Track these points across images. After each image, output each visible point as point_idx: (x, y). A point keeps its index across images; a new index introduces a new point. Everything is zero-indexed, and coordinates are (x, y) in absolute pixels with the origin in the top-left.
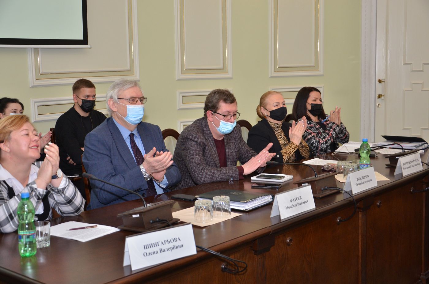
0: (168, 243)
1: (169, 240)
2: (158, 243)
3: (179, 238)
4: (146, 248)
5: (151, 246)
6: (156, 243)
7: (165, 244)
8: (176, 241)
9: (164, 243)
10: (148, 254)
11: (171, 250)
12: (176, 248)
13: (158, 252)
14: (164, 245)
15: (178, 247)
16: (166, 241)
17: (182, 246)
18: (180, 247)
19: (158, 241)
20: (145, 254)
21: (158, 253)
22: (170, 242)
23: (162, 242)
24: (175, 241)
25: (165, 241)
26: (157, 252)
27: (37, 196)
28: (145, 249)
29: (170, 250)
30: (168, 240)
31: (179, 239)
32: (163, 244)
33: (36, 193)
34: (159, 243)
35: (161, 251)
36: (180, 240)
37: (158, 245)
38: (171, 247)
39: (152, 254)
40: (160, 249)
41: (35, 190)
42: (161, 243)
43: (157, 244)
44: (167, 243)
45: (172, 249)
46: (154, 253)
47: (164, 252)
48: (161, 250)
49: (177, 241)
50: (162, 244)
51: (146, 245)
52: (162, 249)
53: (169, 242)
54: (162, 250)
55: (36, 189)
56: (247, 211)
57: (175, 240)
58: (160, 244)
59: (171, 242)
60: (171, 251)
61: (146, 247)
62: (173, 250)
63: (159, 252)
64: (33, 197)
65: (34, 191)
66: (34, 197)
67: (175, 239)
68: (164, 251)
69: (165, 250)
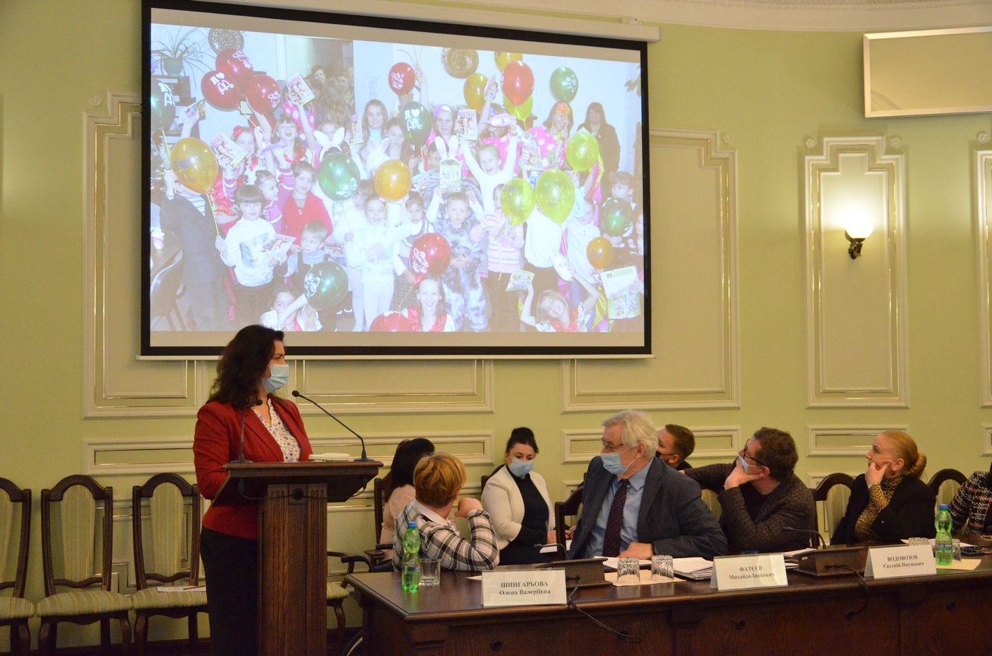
1: (533, 583)
5: (511, 585)
9: (526, 585)
12: (541, 593)
14: (527, 587)
15: (544, 592)
17: (550, 592)
19: (519, 582)
20: (502, 593)
23: (524, 584)
25: (528, 583)
26: (516, 593)
28: (502, 587)
29: (533, 594)
30: (531, 583)
31: (547, 584)
35: (521, 592)
37: (519, 586)
38: (534, 590)
39: (510, 594)
43: (517, 585)
44: (530, 585)
45: (535, 592)
46: (512, 593)
47: (525, 595)
49: (543, 585)
50: (524, 586)
53: (533, 585)
54: (523, 592)
57: (541, 584)
58: (521, 585)
59: (535, 585)
61: (504, 585)
63: (519, 593)
68: (526, 593)
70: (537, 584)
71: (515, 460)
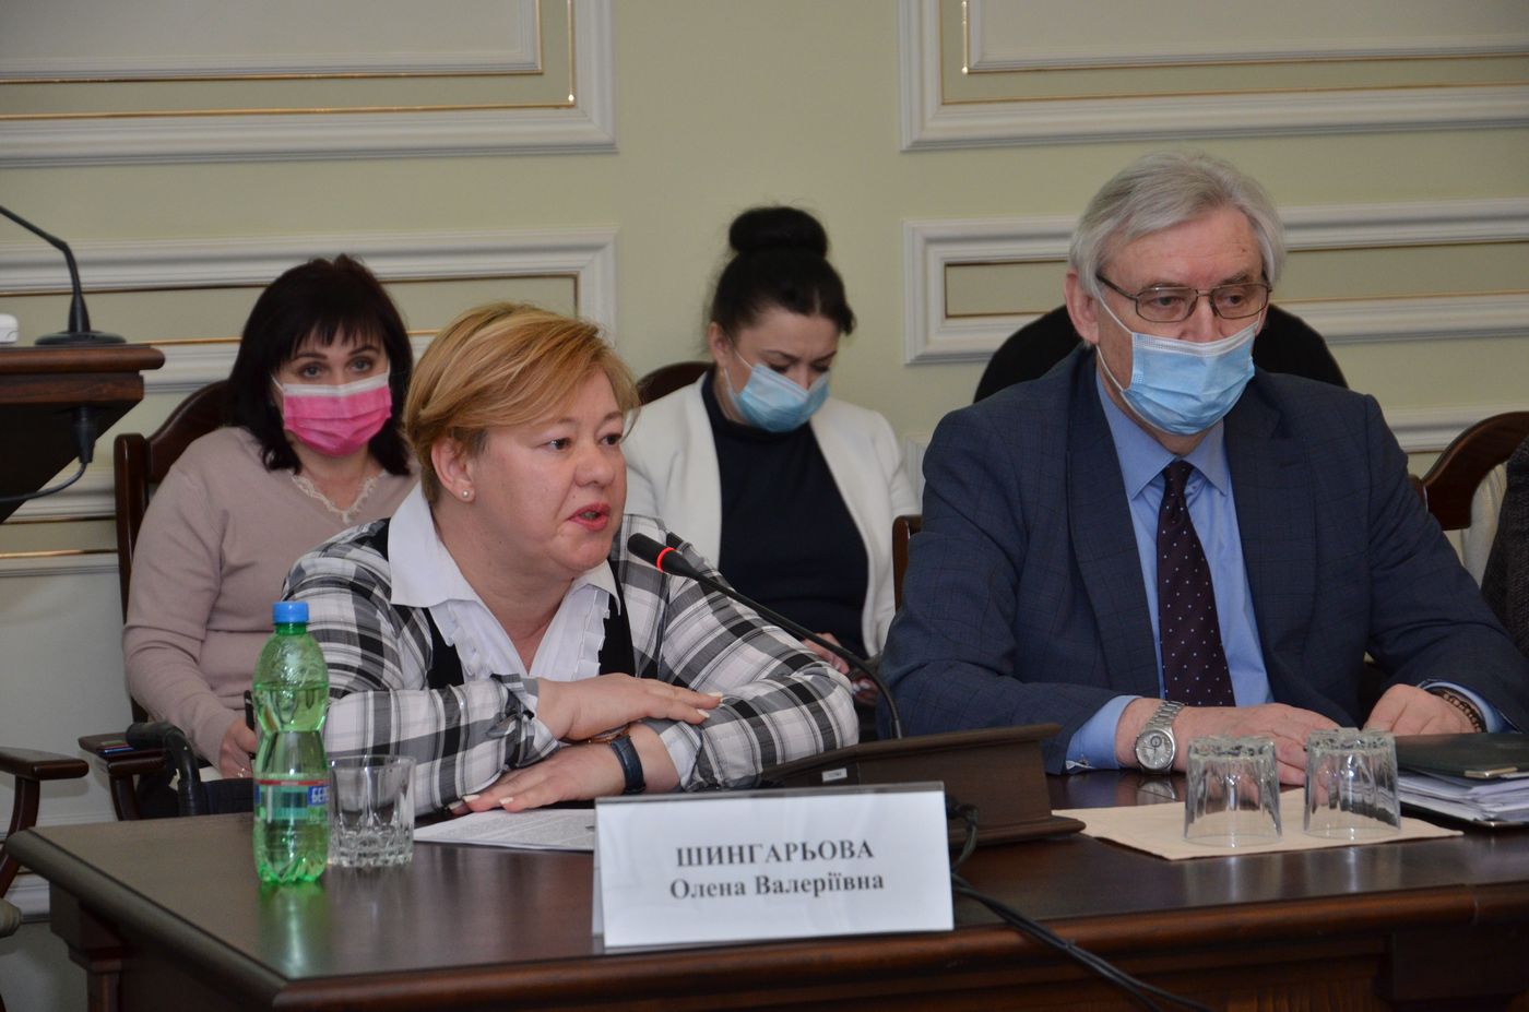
0: (805, 857)
1: (813, 847)
2: (751, 848)
3: (865, 845)
4: (685, 860)
5: (716, 855)
6: (741, 849)
7: (789, 858)
8: (848, 853)
9: (783, 855)
10: (692, 891)
11: (816, 890)
12: (846, 887)
13: (747, 889)
14: (784, 864)
15: (856, 883)
16: (796, 848)
17: (880, 883)
18: (863, 883)
19: (752, 843)
20: (680, 889)
21: (743, 892)
22: (814, 855)
23: (773, 849)
24: (843, 856)
25: (788, 846)
26: (742, 890)
27: (512, 747)
28: (680, 863)
29: (812, 892)
30: (804, 846)
31: (868, 851)
32: (778, 859)
33: (517, 733)
34: (756, 850)
35: (764, 885)
36: (870, 854)
37: (752, 860)
38: (817, 877)
39: (713, 892)
40: (758, 879)
41: (525, 718)
42: (767, 849)
43: (744, 854)
44: (797, 855)
45: (820, 885)
46: (725, 889)
47: (779, 895)
48: (763, 881)
49: (852, 854)
50: (773, 859)
51: (689, 851)
52: (767, 880)
53: (809, 855)
54: (770, 884)
55: (530, 715)
56: (1490, 827)
57: (845, 849)
58: (760, 854)
59: (818, 856)
60: (816, 895)
61: (686, 857)
62: (826, 894)
63: (751, 887)
64: (501, 737)
65: (519, 720)
66: (504, 741)
67: (847, 845)
68: (780, 888)
69: (785, 886)
70: (827, 850)
71: (763, 375)
